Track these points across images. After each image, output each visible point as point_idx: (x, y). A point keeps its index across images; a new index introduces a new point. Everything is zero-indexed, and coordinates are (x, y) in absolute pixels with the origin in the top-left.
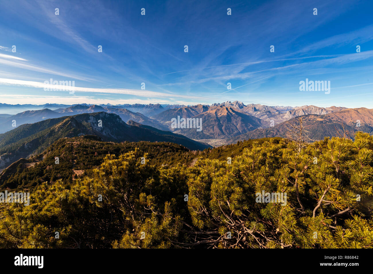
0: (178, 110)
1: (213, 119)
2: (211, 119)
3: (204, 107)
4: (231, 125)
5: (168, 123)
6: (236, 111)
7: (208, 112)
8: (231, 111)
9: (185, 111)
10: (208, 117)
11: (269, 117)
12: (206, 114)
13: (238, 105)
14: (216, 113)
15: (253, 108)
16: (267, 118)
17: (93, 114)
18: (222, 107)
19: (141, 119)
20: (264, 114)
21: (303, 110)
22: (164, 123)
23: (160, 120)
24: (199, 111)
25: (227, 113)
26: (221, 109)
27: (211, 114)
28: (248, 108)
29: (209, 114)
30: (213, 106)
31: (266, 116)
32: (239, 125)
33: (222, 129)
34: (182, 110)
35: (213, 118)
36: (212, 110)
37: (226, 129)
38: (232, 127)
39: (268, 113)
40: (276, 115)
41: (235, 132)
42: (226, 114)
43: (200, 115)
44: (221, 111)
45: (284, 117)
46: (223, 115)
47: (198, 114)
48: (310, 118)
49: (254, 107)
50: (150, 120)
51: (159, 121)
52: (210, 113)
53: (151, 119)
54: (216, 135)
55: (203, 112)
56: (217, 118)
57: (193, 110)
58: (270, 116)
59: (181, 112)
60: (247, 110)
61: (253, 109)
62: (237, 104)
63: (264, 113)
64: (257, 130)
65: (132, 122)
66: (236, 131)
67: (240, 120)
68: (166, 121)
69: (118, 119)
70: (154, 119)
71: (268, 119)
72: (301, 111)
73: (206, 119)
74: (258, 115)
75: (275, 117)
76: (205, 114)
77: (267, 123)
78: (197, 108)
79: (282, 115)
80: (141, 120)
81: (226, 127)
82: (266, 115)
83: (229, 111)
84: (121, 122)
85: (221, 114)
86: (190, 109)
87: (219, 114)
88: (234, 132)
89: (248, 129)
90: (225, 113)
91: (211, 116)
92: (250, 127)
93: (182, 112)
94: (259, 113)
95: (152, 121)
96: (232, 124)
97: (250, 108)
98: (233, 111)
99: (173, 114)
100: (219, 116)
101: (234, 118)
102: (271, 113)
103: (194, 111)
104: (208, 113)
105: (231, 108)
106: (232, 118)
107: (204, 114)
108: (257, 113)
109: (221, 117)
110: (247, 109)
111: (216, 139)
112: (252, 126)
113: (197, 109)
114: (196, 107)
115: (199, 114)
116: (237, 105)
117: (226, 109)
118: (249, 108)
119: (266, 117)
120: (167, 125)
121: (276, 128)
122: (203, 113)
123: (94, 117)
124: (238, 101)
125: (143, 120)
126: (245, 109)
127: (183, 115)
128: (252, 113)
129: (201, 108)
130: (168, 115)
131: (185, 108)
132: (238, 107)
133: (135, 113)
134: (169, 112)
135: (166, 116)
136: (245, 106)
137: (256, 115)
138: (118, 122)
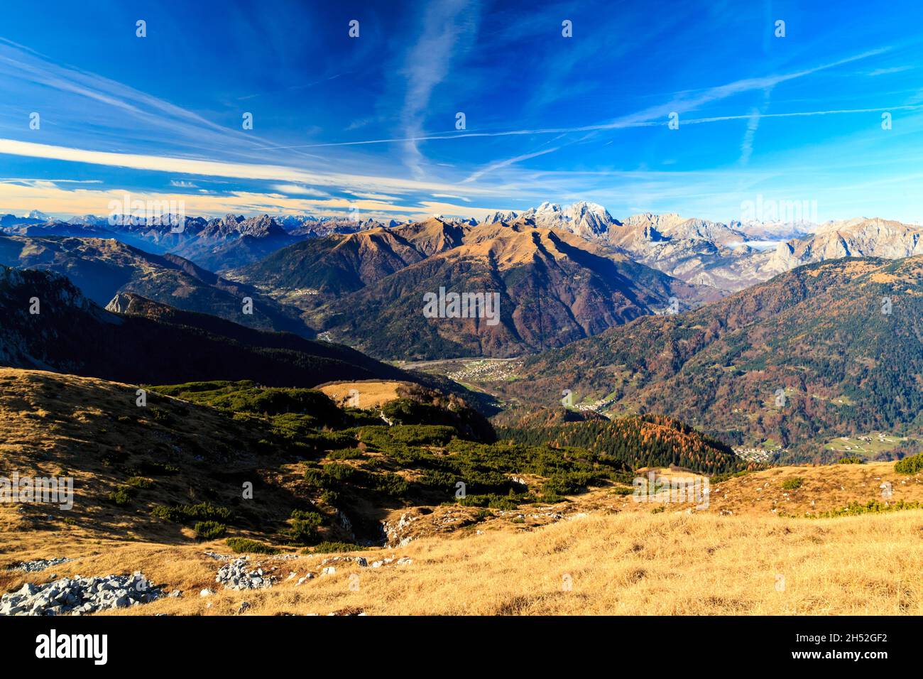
0: (343, 242)
1: (479, 280)
2: (472, 280)
3: (448, 229)
4: (550, 300)
5: (300, 298)
6: (575, 245)
7: (462, 249)
8: (550, 246)
9: (373, 246)
10: (461, 271)
11: (708, 268)
12: (452, 261)
13: (590, 219)
14: (492, 254)
15: (649, 232)
16: (697, 273)
18: (519, 232)
19: (183, 283)
20: (690, 253)
21: (840, 237)
22: (284, 297)
23: (267, 285)
24: (429, 245)
25: (536, 257)
26: (514, 240)
27: (472, 258)
28: (626, 233)
29: (465, 259)
30: (490, 222)
31: (696, 262)
32: (580, 300)
33: (512, 320)
34: (359, 245)
35: (478, 275)
36: (478, 240)
37: (525, 319)
38: (550, 311)
39: (704, 252)
40: (737, 259)
41: (564, 330)
42: (529, 259)
43: (430, 264)
44: (513, 247)
45: (766, 268)
46: (521, 263)
47: (424, 256)
48: (848, 270)
49: (651, 229)
50: (222, 288)
51: (263, 288)
52: (470, 255)
53: (231, 283)
54: (487, 342)
55: (443, 250)
56: (495, 273)
57: (403, 241)
58: (711, 262)
59: (357, 254)
60: (622, 241)
61: (646, 234)
62: (584, 216)
63: (688, 249)
64: (642, 321)
65: (132, 302)
66: (567, 324)
67: (586, 280)
68: (293, 289)
70: (241, 279)
71: (703, 274)
72: (831, 243)
73: (453, 277)
74: (665, 259)
75: (732, 266)
76: (449, 257)
77: (696, 291)
78: (421, 234)
79: (758, 259)
80: (181, 286)
81: (529, 309)
82: (695, 257)
83: (542, 248)
84: (79, 304)
85: (510, 260)
86: (392, 240)
87: (503, 260)
88: (560, 328)
89: (614, 315)
90: (525, 253)
91: (473, 268)
92: (622, 309)
93: (360, 251)
94: (669, 249)
95: (235, 288)
96: (553, 297)
97: (635, 232)
98: (561, 246)
99: (323, 260)
100: (502, 265)
101: (563, 274)
102: (716, 249)
103: (408, 247)
104: (461, 256)
105: (552, 236)
106: (554, 273)
107: (443, 260)
108: (662, 253)
109: (510, 272)
110: (624, 235)
111: (486, 357)
112: (633, 306)
113: (421, 238)
114: (418, 228)
115: (426, 261)
116: (583, 221)
117: (532, 238)
118: (630, 229)
119: (697, 267)
120: (298, 303)
121: (714, 311)
122: (440, 256)
124: (588, 205)
125: (194, 285)
126: (617, 236)
127: (362, 265)
128: (644, 251)
129: (439, 232)
130: (302, 262)
131: (370, 236)
132: (587, 226)
133: (156, 256)
134: (305, 251)
135: (292, 267)
136: (615, 225)
137: (659, 257)
138: (67, 303)
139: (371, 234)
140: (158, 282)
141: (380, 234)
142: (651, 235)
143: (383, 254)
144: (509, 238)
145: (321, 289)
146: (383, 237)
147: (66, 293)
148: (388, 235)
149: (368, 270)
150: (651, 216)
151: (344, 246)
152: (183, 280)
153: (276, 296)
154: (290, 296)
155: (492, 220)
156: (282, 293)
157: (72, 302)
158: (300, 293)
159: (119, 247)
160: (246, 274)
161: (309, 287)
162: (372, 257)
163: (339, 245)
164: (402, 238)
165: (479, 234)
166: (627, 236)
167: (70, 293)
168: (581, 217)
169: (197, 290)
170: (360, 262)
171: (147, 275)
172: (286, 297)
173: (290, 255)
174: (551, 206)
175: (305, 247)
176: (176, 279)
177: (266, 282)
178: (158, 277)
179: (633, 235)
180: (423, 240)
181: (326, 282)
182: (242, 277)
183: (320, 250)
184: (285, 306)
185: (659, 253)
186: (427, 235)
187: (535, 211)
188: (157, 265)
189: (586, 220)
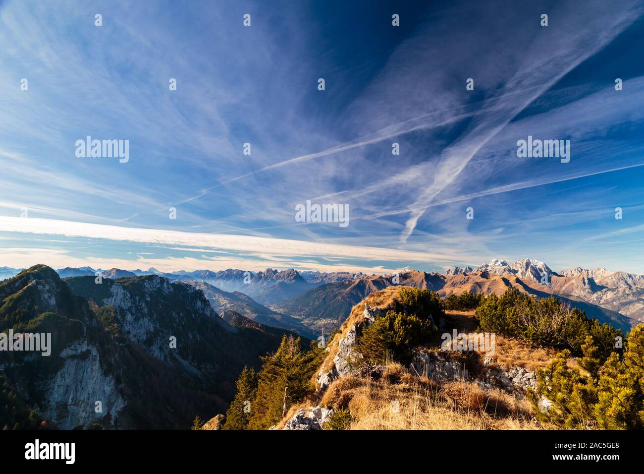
0: (353, 285)
3: (427, 276)
5: (325, 326)
6: (536, 288)
8: (521, 289)
9: (375, 289)
13: (533, 272)
15: (586, 281)
17: (122, 281)
18: (488, 279)
19: (248, 311)
20: (631, 298)
22: (312, 324)
26: (487, 283)
28: (566, 282)
30: (451, 274)
31: (640, 305)
34: (364, 287)
36: (454, 285)
44: (489, 289)
49: (588, 279)
50: (271, 316)
51: (297, 317)
53: (275, 313)
59: (363, 294)
60: (564, 288)
61: (584, 283)
62: (529, 269)
63: (628, 295)
65: (234, 317)
68: (319, 319)
69: (199, 304)
70: (281, 311)
74: (608, 301)
78: (408, 280)
82: (638, 301)
83: (514, 289)
84: (208, 313)
86: (388, 284)
93: (365, 292)
94: (610, 295)
95: (280, 317)
97: (574, 281)
98: (526, 287)
99: (339, 297)
105: (518, 280)
108: (605, 297)
110: (564, 284)
116: (529, 273)
117: (502, 282)
118: (569, 280)
120: (323, 329)
123: (124, 288)
124: (531, 261)
125: (255, 313)
126: (559, 284)
128: (585, 296)
129: (421, 279)
130: (324, 299)
131: (372, 281)
132: (532, 277)
133: (228, 293)
134: (326, 291)
135: (317, 303)
136: (555, 276)
137: (602, 301)
138: (201, 312)
139: (372, 279)
141: (379, 280)
142: (588, 284)
144: (484, 283)
145: (340, 319)
146: (381, 281)
147: (200, 303)
148: (385, 281)
150: (582, 270)
151: (354, 288)
152: (248, 309)
153: (307, 324)
154: (317, 324)
155: (453, 273)
156: (311, 322)
157: (204, 311)
158: (324, 321)
159: (206, 286)
160: (284, 307)
161: (330, 317)
163: (350, 287)
165: (453, 280)
166: (567, 285)
167: (203, 304)
168: (526, 270)
169: (257, 316)
171: (223, 305)
172: (314, 324)
173: (316, 294)
174: (499, 262)
175: (325, 289)
176: (243, 309)
177: (299, 314)
178: (231, 307)
179: (573, 284)
181: (343, 314)
182: (282, 309)
183: (337, 291)
184: (315, 331)
185: (601, 298)
186: (413, 281)
187: (487, 266)
188: (229, 299)
189: (531, 272)
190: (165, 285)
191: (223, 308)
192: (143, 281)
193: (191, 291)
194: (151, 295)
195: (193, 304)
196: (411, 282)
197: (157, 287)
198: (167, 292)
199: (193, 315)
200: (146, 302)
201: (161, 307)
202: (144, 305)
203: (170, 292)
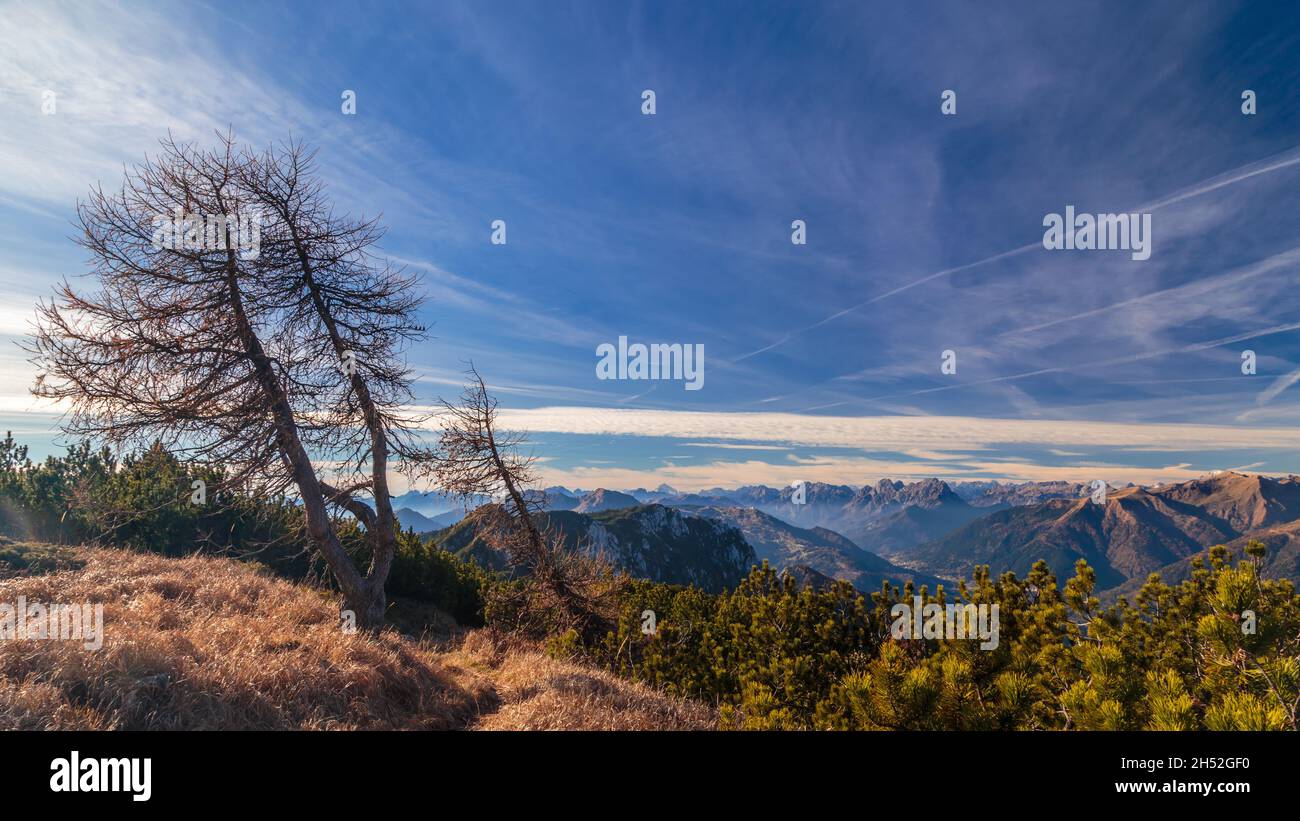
0: (1072, 510)
9: (1127, 517)
17: (606, 517)
19: (843, 566)
24: (1236, 515)
34: (1101, 515)
47: (1234, 534)
53: (900, 570)
57: (1186, 510)
59: (1098, 527)
65: (807, 578)
69: (735, 553)
70: (913, 565)
78: (1214, 496)
80: (841, 569)
86: (1160, 507)
93: (1105, 524)
99: (1042, 538)
103: (1194, 519)
113: (1215, 503)
114: (1206, 488)
123: (609, 529)
125: (857, 570)
127: (1111, 547)
129: (1252, 493)
130: (1007, 541)
131: (1120, 500)
133: (802, 530)
134: (1010, 524)
135: (990, 549)
138: (739, 568)
139: (1119, 497)
140: (810, 563)
141: (1137, 497)
143: (1148, 528)
146: (1144, 502)
148: (1153, 499)
149: (1122, 556)
151: (1076, 516)
152: (842, 561)
159: (760, 518)
160: (919, 559)
162: (1128, 534)
163: (1066, 515)
164: (1176, 503)
167: (742, 554)
170: (1106, 543)
171: (795, 554)
173: (987, 531)
175: (1007, 519)
176: (832, 561)
177: (953, 571)
178: (809, 557)
180: (1221, 506)
182: (914, 563)
183: (1035, 522)
186: (1227, 498)
188: (805, 542)
190: (674, 519)
191: (794, 558)
192: (639, 516)
193: (719, 532)
194: (651, 539)
195: (725, 555)
196: (1223, 500)
197: (662, 524)
198: (678, 533)
199: (725, 575)
200: (644, 552)
201: (667, 560)
202: (640, 556)
203: (683, 534)
